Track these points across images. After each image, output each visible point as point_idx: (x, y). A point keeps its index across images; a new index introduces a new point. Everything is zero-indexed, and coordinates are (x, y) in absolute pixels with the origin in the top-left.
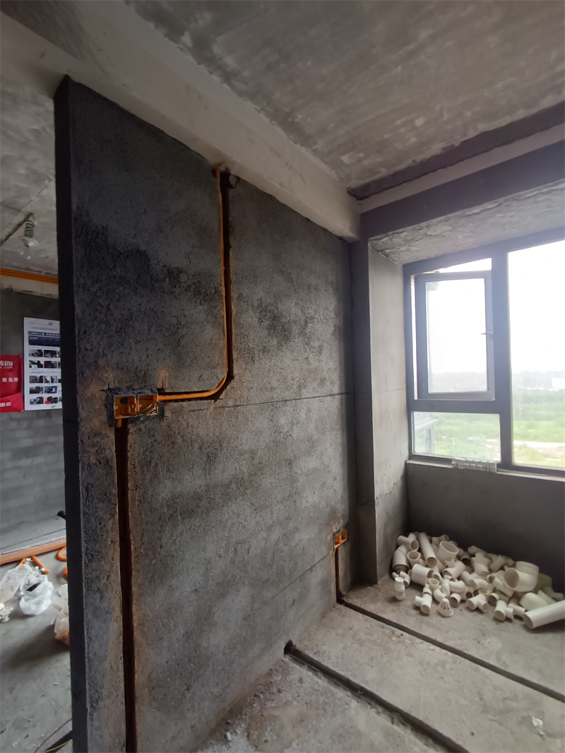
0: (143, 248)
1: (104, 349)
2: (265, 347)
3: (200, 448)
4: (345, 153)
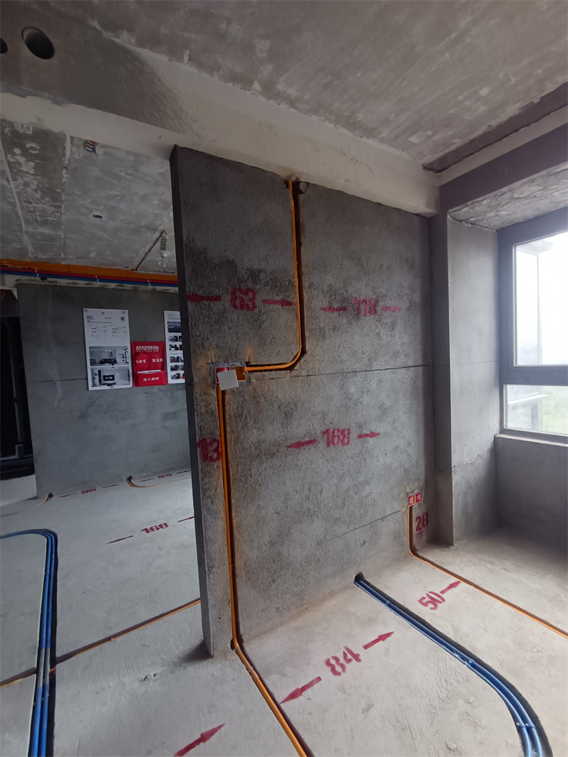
0: (231, 259)
1: (207, 335)
2: (335, 326)
3: (279, 407)
4: (413, 134)
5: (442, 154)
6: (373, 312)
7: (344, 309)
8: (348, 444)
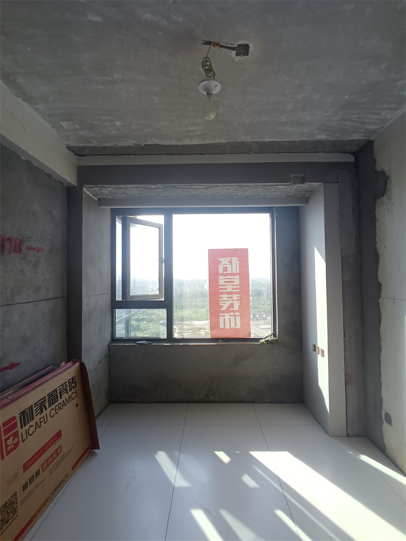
4: (64, 120)
5: (82, 145)
6: (18, 250)
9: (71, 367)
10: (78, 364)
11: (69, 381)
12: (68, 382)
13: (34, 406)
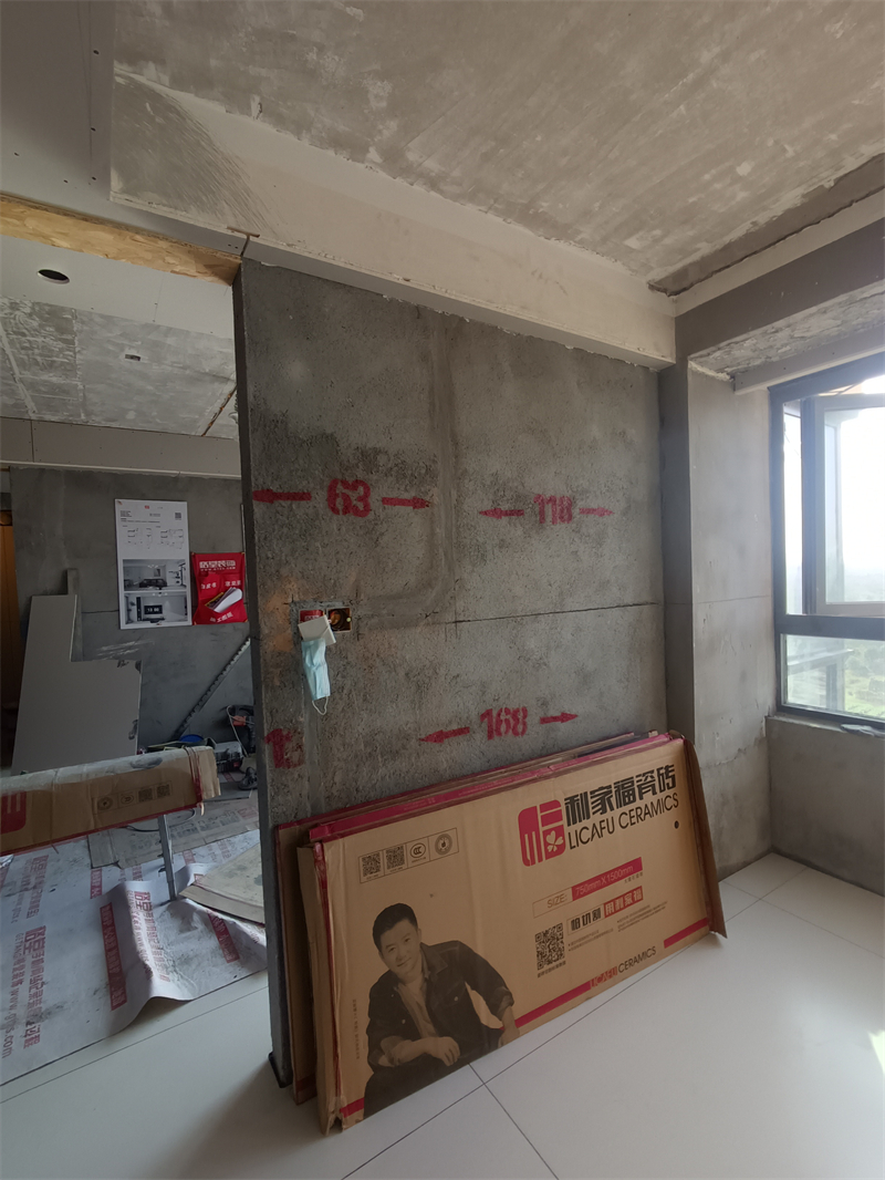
0: (329, 431)
1: (286, 556)
2: (502, 540)
3: (407, 674)
4: (630, 235)
5: (679, 266)
6: (566, 517)
7: (519, 513)
8: (523, 732)
9: (664, 743)
10: (679, 742)
11: (658, 770)
12: (656, 772)
13: (589, 796)
